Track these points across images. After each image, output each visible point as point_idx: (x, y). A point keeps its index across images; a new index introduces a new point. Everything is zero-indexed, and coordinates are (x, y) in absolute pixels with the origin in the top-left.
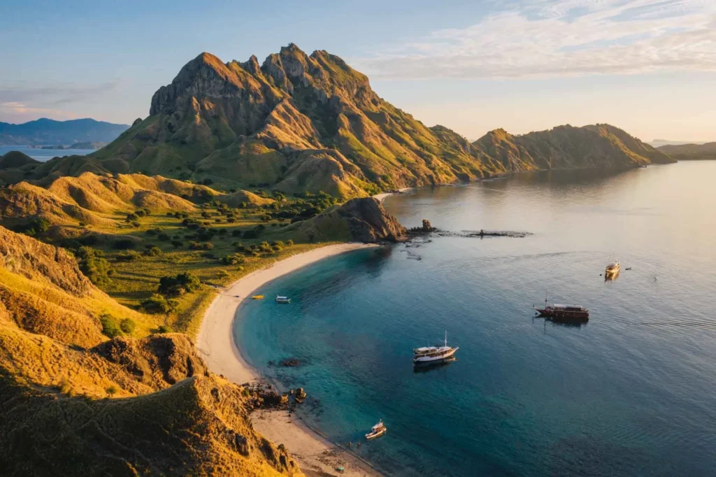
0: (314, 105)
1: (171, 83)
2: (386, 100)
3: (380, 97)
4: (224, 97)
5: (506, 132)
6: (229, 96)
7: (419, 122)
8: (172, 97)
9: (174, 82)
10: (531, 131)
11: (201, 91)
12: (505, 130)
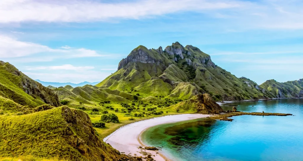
0: (186, 66)
1: (126, 57)
2: (218, 66)
3: (216, 64)
4: (147, 63)
5: (275, 81)
6: (149, 62)
7: (234, 75)
8: (126, 63)
9: (128, 57)
10: (288, 81)
11: (138, 60)
12: (275, 80)
